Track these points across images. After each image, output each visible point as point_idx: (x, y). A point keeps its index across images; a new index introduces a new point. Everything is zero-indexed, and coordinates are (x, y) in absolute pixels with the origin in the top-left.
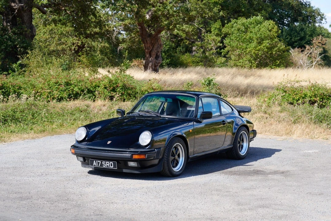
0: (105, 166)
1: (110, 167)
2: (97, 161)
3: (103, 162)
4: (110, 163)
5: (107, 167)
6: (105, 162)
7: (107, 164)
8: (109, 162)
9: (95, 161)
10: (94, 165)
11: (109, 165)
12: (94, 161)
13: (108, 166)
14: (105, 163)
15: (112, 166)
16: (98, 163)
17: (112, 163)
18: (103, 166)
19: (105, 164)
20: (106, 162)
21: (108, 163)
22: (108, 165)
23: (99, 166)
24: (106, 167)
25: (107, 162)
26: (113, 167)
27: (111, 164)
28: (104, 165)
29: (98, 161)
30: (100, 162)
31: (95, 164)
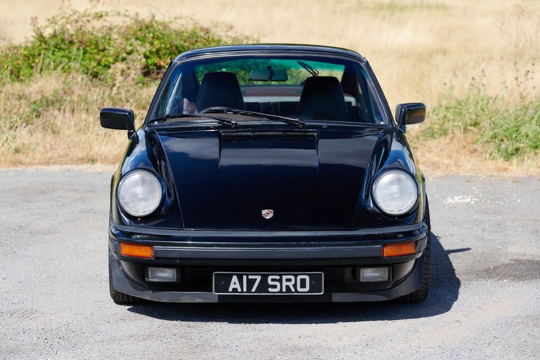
0: (278, 289)
1: (296, 291)
2: (247, 275)
3: (270, 278)
4: (299, 277)
5: (284, 290)
6: (278, 277)
7: (285, 283)
8: (296, 276)
9: (237, 275)
10: (230, 290)
11: (295, 286)
12: (235, 279)
13: (288, 287)
14: (280, 281)
15: (303, 285)
16: (251, 283)
17: (307, 278)
18: (270, 290)
19: (278, 284)
20: (281, 276)
21: (292, 277)
22: (291, 284)
23: (254, 290)
24: (281, 291)
25: (284, 278)
26: (307, 289)
27: (303, 282)
28: (275, 287)
29: (250, 277)
30: (259, 278)
31: (238, 286)
